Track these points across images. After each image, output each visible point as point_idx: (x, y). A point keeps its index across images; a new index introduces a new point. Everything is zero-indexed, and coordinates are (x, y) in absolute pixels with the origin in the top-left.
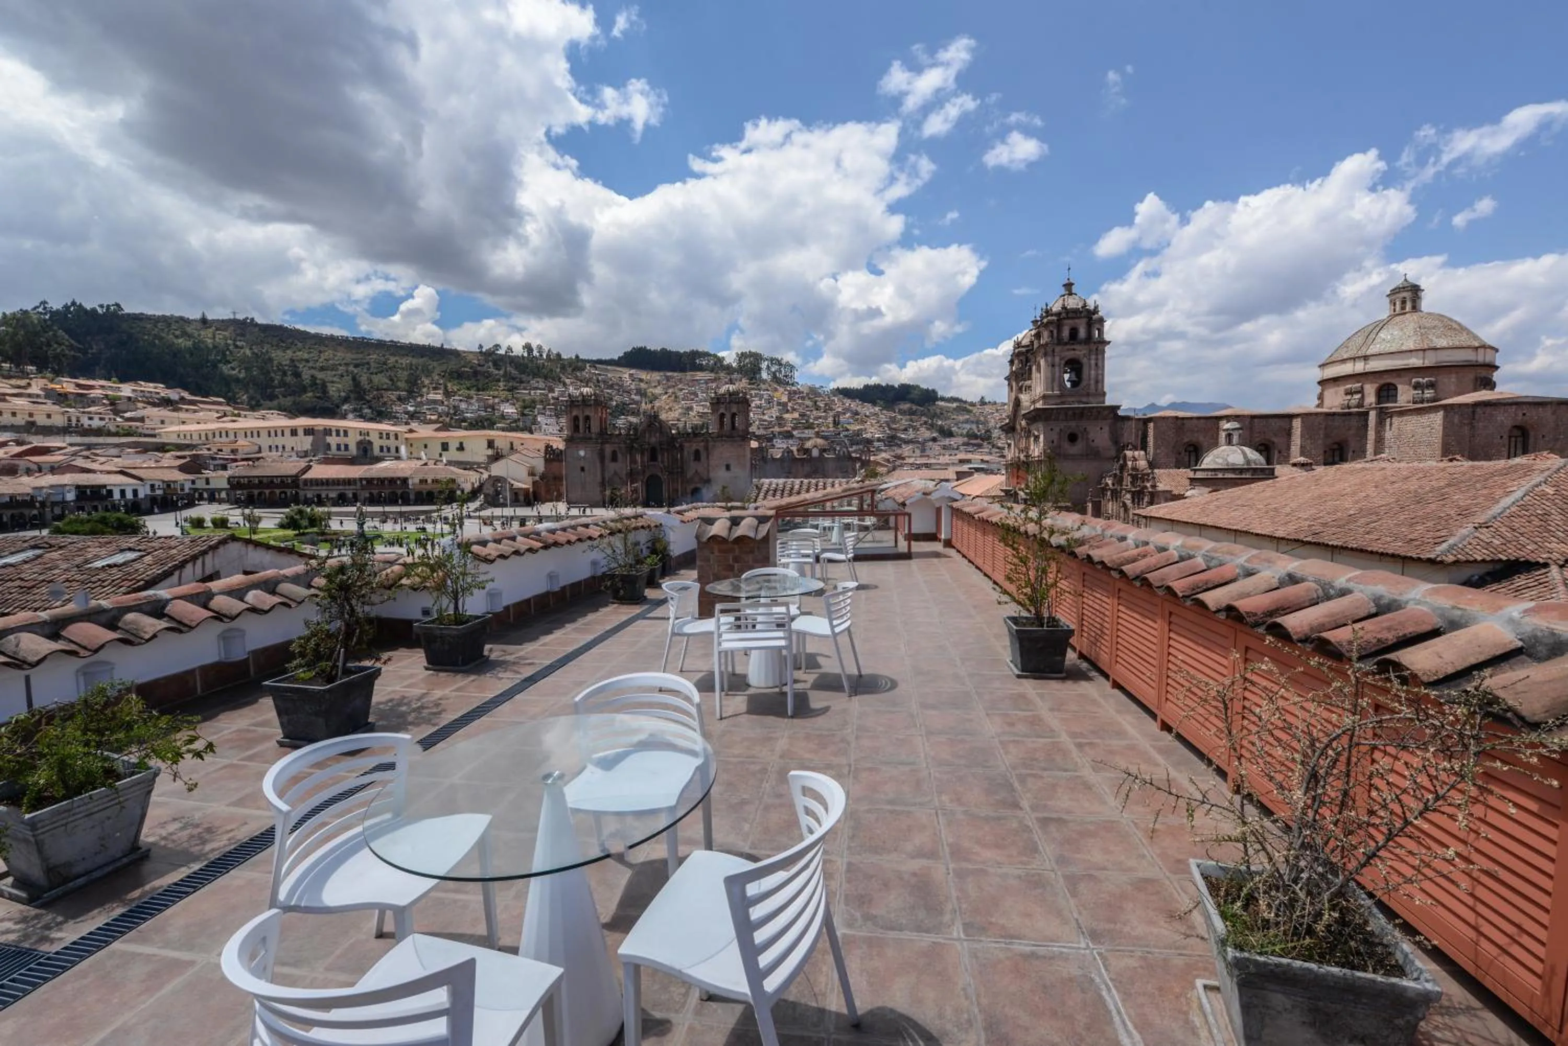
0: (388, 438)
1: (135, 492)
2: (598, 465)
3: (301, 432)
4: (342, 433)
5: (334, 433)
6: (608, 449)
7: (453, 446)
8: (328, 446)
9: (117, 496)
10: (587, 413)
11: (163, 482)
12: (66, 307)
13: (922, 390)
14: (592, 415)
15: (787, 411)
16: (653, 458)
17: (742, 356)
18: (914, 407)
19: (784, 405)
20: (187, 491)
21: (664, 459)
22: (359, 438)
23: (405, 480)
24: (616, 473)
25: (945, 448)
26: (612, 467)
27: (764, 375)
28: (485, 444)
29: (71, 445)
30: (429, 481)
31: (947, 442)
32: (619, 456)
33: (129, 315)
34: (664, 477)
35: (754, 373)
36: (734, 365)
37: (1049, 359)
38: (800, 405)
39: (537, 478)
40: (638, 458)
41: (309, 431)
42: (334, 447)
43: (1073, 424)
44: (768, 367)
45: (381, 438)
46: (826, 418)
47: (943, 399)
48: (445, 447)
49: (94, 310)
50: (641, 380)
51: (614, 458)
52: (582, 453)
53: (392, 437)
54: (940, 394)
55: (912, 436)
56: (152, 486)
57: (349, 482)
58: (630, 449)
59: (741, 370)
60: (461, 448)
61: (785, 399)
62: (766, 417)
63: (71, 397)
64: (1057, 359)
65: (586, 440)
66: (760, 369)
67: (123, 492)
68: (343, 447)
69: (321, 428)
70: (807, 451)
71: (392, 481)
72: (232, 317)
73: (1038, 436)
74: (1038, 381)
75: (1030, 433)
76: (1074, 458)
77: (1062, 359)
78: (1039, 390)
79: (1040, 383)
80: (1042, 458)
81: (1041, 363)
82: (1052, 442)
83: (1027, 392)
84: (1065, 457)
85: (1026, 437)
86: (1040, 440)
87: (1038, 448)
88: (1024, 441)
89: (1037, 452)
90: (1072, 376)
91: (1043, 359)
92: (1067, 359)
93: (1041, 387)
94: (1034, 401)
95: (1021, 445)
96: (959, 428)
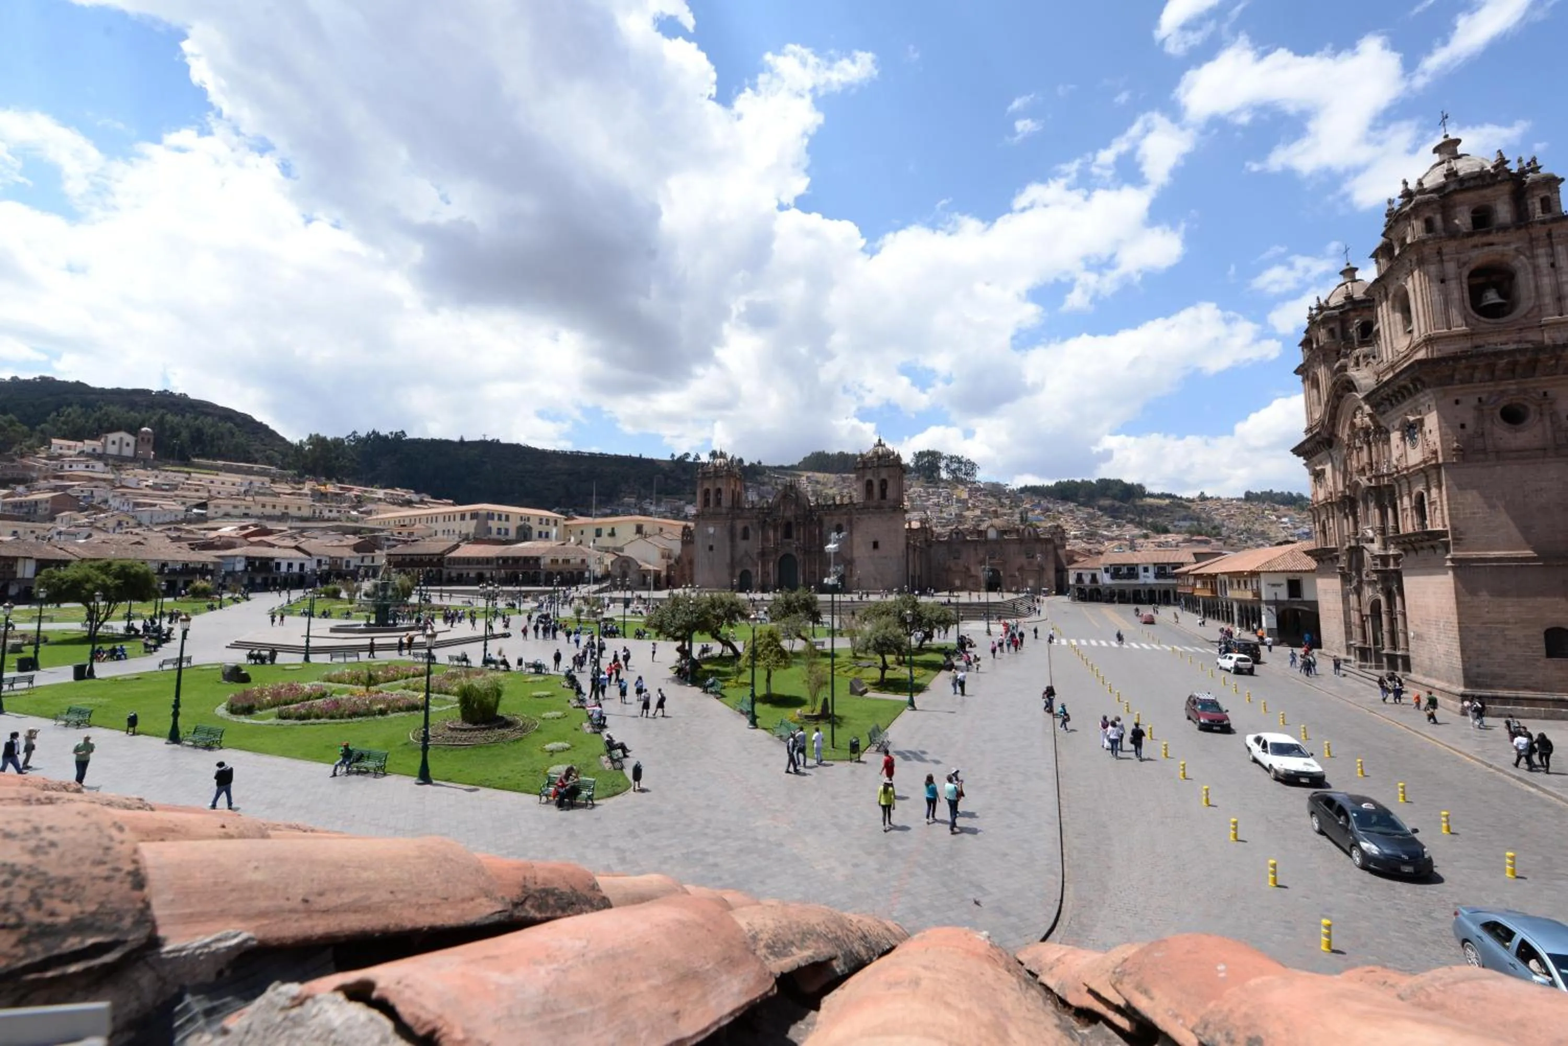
0: (547, 524)
1: (302, 566)
2: (728, 543)
3: (468, 516)
4: (504, 518)
5: (496, 518)
6: (740, 525)
7: (606, 531)
8: (489, 530)
9: (284, 568)
10: (719, 485)
11: (331, 558)
12: (369, 436)
13: (1125, 485)
14: (723, 488)
15: (968, 509)
16: (788, 535)
17: (920, 455)
18: (1117, 504)
19: (965, 502)
20: (352, 568)
21: (799, 534)
22: (519, 523)
23: (537, 559)
24: (746, 553)
25: (1159, 545)
26: (742, 545)
27: (944, 475)
28: (634, 530)
29: (291, 528)
30: (560, 561)
31: (1162, 538)
32: (751, 532)
33: (410, 440)
34: (800, 557)
35: (933, 472)
36: (912, 465)
37: (1433, 269)
38: (982, 502)
39: (672, 561)
40: (771, 534)
41: (474, 515)
42: (494, 531)
43: (1512, 386)
44: (947, 466)
45: (541, 523)
46: (1012, 515)
47: (1151, 496)
48: (598, 533)
49: (387, 437)
50: (818, 482)
51: (745, 537)
52: (711, 530)
53: (552, 524)
54: (1149, 489)
55: (1117, 533)
56: (319, 562)
57: (488, 561)
58: (763, 525)
59: (918, 469)
60: (612, 534)
61: (965, 496)
62: (945, 515)
63: (329, 495)
64: (1451, 268)
65: (715, 516)
66: (939, 468)
67: (290, 565)
68: (503, 531)
69: (485, 512)
70: (981, 533)
71: (526, 560)
72: (482, 438)
73: (1421, 422)
74: (1400, 327)
75: (1382, 433)
76: (1522, 455)
77: (1461, 265)
78: (1402, 343)
79: (1405, 327)
80: (1440, 460)
81: (1409, 286)
82: (1463, 426)
83: (1362, 364)
84: (1501, 455)
85: (1369, 444)
86: (1426, 429)
87: (1419, 448)
88: (1364, 455)
89: (1415, 456)
90: (1492, 297)
91: (1416, 273)
92: (1473, 266)
93: (1410, 332)
94: (1392, 367)
95: (1355, 463)
96: (1175, 526)
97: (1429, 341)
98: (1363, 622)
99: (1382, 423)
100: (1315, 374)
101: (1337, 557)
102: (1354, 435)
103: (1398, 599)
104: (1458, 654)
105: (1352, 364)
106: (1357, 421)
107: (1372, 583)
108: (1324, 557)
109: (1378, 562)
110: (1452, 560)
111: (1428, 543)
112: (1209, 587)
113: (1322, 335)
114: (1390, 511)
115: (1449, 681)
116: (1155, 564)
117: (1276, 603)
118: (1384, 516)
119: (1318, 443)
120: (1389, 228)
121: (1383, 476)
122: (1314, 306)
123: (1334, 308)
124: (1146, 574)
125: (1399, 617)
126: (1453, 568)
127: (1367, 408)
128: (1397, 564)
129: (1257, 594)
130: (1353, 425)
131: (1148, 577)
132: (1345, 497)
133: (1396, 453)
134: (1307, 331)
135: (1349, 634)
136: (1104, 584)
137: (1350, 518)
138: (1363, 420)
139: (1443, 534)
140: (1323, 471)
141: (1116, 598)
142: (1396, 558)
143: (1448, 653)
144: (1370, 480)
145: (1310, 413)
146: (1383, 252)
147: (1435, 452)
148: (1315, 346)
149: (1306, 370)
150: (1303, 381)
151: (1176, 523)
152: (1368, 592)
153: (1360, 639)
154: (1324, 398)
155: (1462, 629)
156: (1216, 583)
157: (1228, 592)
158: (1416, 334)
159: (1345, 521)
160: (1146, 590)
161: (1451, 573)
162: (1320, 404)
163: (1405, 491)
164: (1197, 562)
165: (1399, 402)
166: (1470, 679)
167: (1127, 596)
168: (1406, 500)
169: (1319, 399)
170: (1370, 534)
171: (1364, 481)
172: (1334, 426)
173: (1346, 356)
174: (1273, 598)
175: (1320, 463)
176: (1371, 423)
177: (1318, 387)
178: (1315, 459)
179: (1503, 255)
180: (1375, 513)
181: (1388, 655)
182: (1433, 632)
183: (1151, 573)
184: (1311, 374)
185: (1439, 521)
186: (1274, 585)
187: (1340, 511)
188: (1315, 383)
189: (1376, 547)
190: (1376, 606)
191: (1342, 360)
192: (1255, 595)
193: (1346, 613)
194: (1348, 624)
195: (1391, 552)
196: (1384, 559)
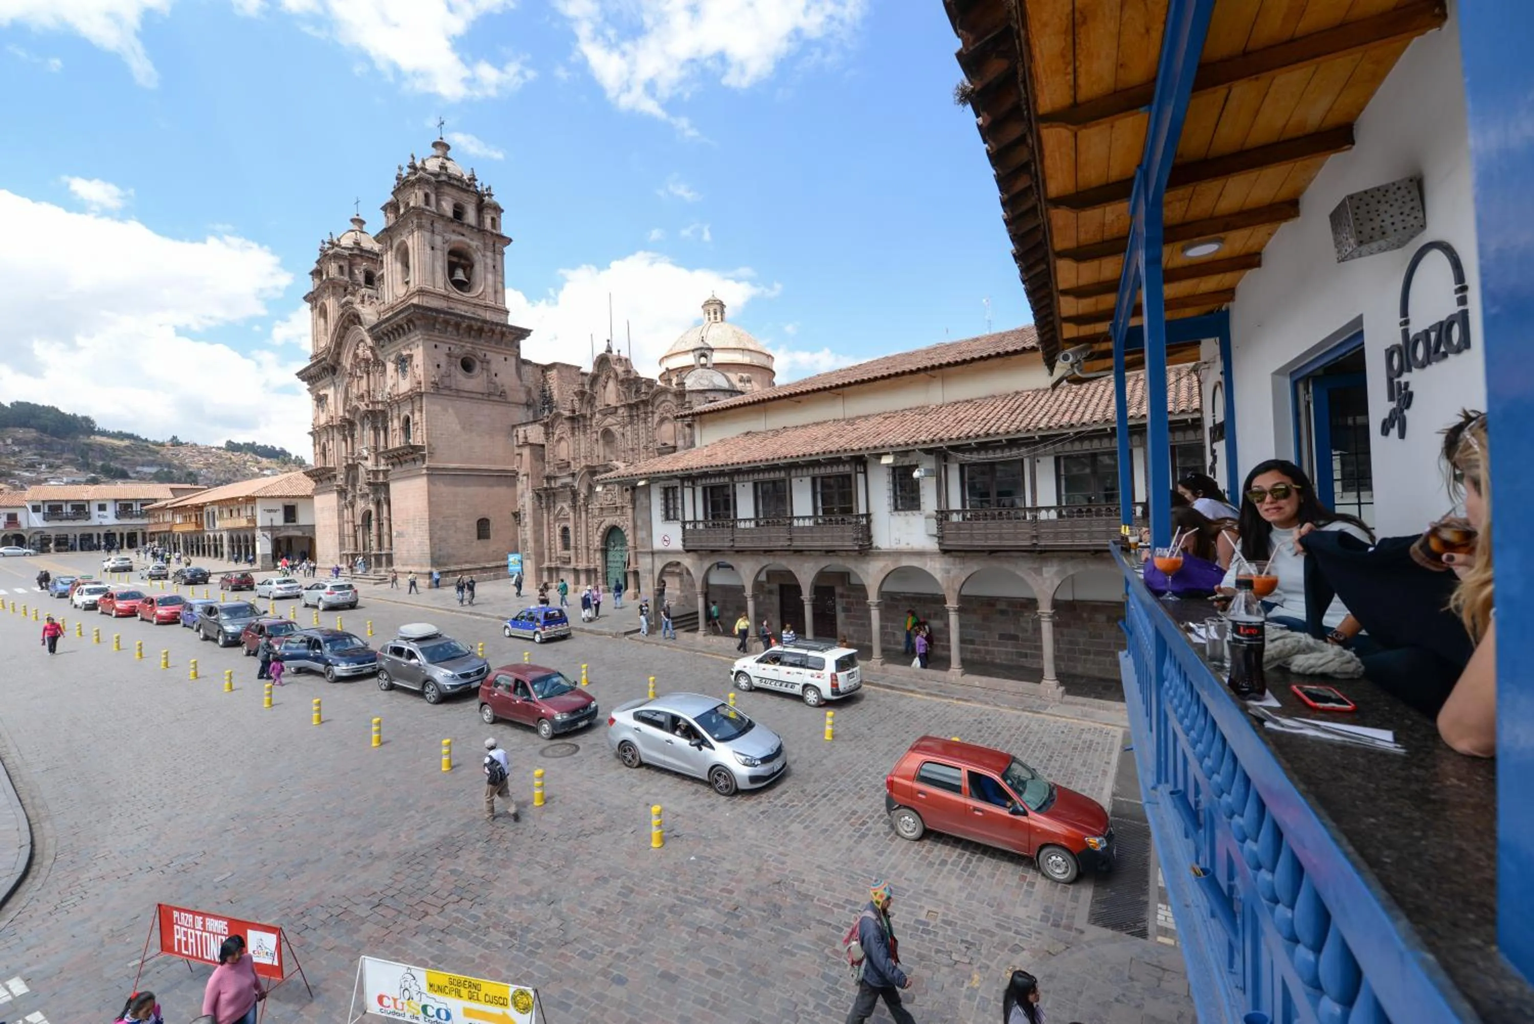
18: (47, 438)
37: (427, 235)
43: (468, 344)
47: (103, 433)
54: (101, 425)
64: (439, 240)
73: (411, 356)
74: (399, 277)
75: (380, 364)
76: (471, 396)
77: (445, 242)
78: (401, 291)
79: (403, 278)
80: (423, 390)
81: (410, 243)
82: (438, 366)
83: (367, 303)
84: (458, 393)
85: (368, 374)
86: (414, 363)
87: (408, 378)
88: (364, 382)
89: (405, 386)
90: (460, 275)
91: (416, 234)
92: (452, 246)
93: (407, 283)
94: (392, 308)
95: (355, 390)
96: (137, 472)
97: (421, 292)
98: (355, 531)
99: (381, 358)
100: (323, 304)
101: (335, 476)
102: (356, 365)
103: (385, 507)
104: (428, 542)
105: (358, 301)
106: (360, 352)
107: (364, 496)
108: (322, 478)
109: (371, 476)
110: (428, 468)
111: (411, 457)
112: (193, 519)
113: (333, 269)
114: (382, 433)
115: (422, 565)
116: (116, 501)
117: (272, 528)
118: (377, 435)
119: (324, 369)
120: (396, 192)
121: (378, 402)
122: (326, 240)
123: (345, 248)
124: (101, 513)
125: (385, 523)
126: (428, 475)
127: (369, 341)
128: (386, 476)
129: (252, 520)
130: (356, 355)
131: (105, 517)
132: (344, 419)
133: (390, 382)
134: (318, 262)
135: (342, 544)
136: (30, 528)
137: (349, 439)
138: (364, 352)
139: (421, 448)
140: (326, 396)
141: (51, 545)
142: (385, 472)
143: (420, 544)
144: (367, 405)
145: (316, 340)
146: (391, 207)
147: (420, 383)
148: (324, 277)
149: (315, 299)
150: (312, 309)
151: (138, 469)
152: (360, 505)
153: (352, 546)
154: (331, 328)
155: (432, 523)
156: (201, 515)
157: (217, 523)
158: (412, 284)
159: (344, 444)
160: (102, 533)
161: (425, 479)
162: (326, 334)
163: (395, 413)
164: (176, 497)
165: (395, 339)
166: (435, 561)
167: (70, 542)
168: (396, 422)
169: (326, 329)
170: (365, 453)
171: (362, 407)
172: (339, 354)
173: (353, 294)
174: (269, 524)
175: (324, 388)
176: (370, 356)
177: (325, 318)
178: (318, 384)
179: (469, 246)
180: (369, 434)
181: (375, 555)
182: (411, 530)
183: (110, 511)
184: (319, 304)
185: (419, 439)
186: (270, 511)
187: (339, 432)
188: (323, 313)
189: (370, 464)
190: (367, 516)
191: (349, 297)
192: (249, 521)
193: (341, 526)
194: (341, 536)
195: (382, 468)
196: (376, 473)
